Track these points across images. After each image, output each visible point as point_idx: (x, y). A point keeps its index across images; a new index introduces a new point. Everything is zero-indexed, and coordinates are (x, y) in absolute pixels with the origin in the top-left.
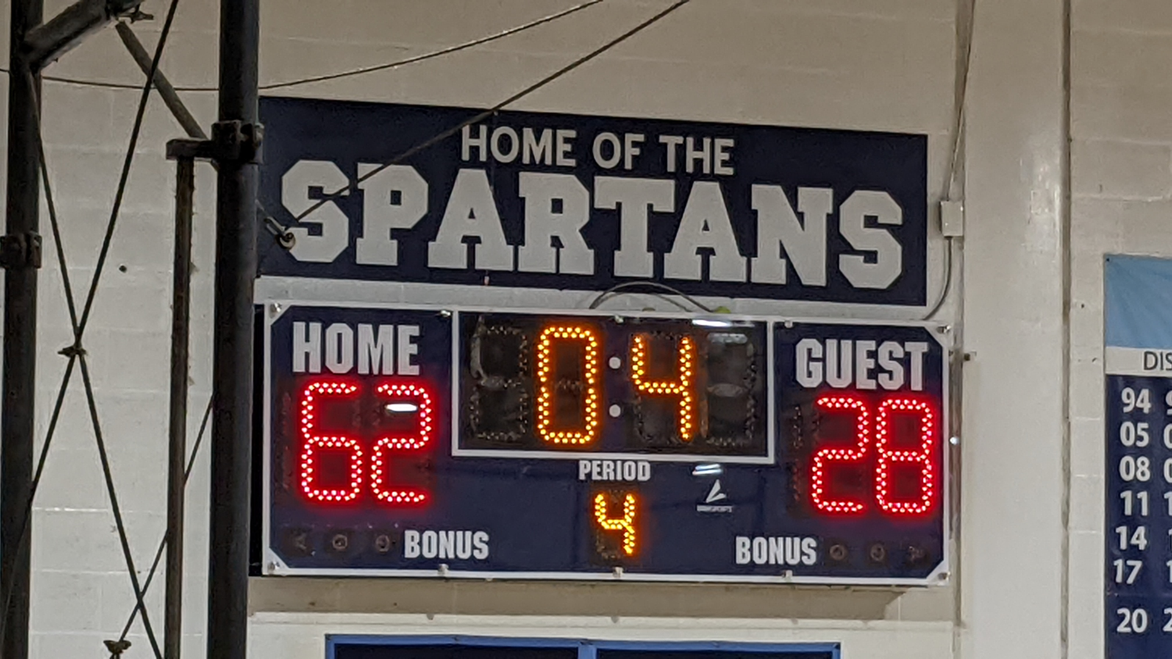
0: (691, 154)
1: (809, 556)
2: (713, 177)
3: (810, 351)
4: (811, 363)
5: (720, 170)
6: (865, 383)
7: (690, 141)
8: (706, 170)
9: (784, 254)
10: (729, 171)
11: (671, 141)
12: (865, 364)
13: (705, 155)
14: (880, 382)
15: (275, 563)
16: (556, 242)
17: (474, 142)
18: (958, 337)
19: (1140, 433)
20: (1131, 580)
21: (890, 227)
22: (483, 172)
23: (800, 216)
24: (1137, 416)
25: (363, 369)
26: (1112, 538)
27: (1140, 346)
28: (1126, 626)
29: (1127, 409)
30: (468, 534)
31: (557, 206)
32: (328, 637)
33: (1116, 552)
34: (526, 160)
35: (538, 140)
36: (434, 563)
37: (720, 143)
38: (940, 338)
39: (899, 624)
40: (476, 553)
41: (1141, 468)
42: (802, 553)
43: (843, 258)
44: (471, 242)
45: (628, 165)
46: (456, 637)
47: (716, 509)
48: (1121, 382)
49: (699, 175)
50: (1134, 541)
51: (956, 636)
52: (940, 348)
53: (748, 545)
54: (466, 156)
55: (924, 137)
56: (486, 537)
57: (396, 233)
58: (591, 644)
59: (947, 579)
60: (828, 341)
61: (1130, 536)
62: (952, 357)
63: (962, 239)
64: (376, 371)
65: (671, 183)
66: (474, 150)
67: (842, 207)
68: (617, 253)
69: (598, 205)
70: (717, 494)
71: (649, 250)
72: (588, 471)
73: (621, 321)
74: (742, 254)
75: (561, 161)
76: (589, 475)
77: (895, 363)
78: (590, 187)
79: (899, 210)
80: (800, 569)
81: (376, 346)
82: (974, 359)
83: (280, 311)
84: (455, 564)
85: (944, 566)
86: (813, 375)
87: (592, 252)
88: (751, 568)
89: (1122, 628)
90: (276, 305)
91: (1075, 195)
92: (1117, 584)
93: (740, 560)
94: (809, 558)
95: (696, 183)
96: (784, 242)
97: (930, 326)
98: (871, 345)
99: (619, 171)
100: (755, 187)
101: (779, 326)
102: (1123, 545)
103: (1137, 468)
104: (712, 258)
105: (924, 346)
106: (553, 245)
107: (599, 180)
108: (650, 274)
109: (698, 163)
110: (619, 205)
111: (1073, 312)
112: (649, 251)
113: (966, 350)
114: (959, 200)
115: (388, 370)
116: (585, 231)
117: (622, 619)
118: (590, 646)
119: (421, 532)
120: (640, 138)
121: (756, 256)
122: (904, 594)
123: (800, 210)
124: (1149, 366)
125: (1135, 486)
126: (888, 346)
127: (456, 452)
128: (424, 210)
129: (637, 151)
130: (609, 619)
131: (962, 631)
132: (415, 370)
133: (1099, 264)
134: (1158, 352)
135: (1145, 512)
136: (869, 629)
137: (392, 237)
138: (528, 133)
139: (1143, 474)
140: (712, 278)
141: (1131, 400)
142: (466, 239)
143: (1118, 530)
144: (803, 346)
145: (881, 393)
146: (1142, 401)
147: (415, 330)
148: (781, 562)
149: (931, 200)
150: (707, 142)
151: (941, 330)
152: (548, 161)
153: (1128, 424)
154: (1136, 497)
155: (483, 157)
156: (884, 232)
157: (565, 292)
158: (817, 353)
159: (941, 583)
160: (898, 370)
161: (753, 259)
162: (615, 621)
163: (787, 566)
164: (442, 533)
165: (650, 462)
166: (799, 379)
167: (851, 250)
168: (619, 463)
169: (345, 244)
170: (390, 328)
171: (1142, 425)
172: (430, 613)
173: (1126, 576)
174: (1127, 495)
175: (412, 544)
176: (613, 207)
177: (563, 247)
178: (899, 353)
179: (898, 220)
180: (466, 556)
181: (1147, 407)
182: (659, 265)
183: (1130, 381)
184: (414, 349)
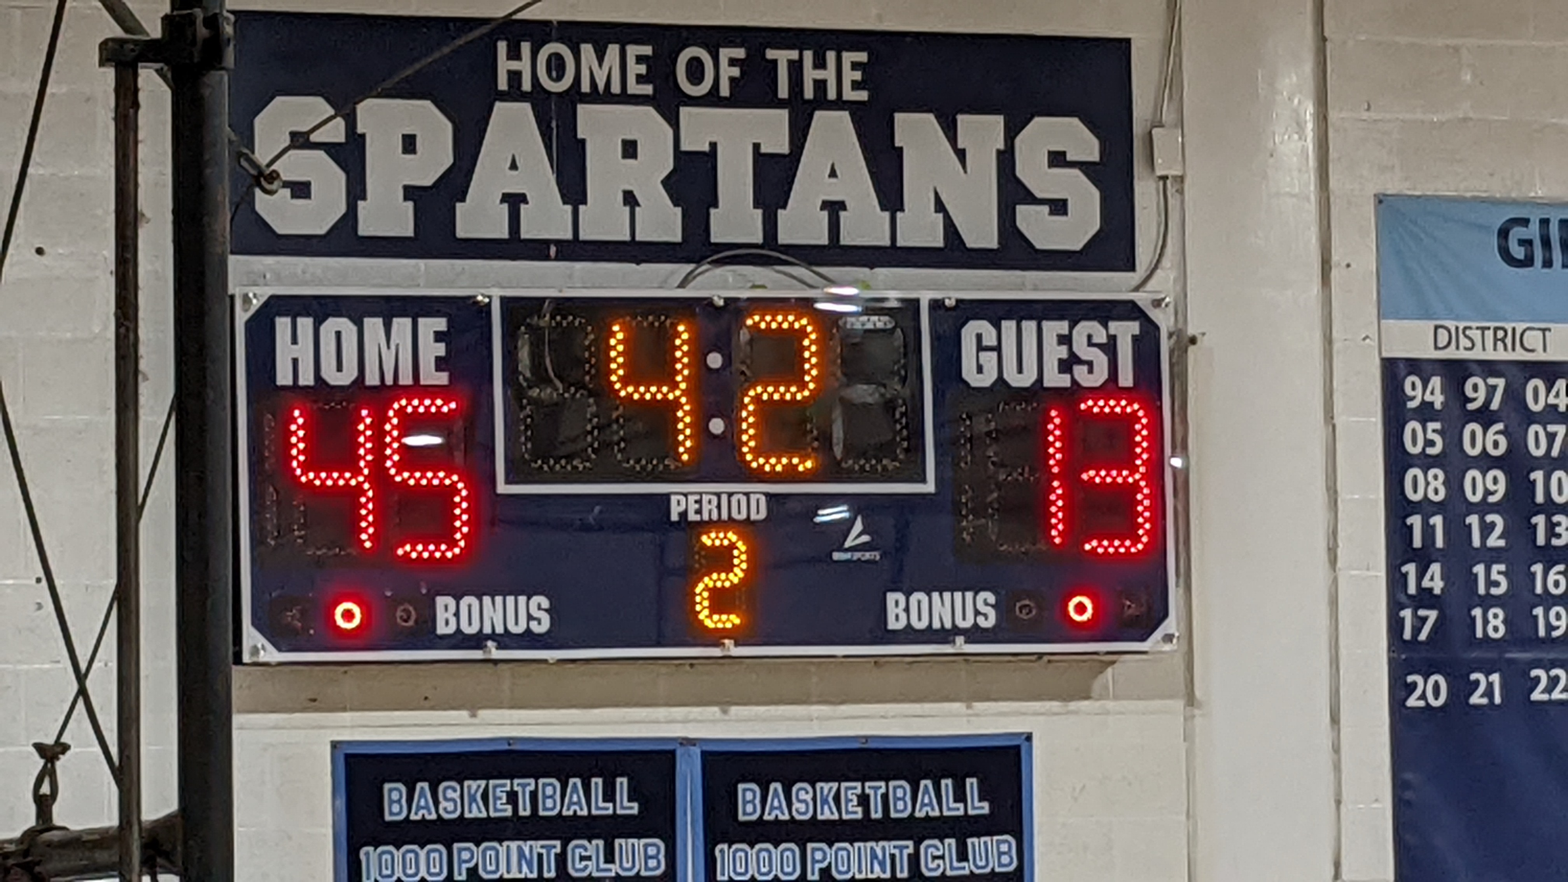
0: (810, 74)
1: (986, 616)
2: (839, 104)
3: (979, 337)
4: (982, 354)
5: (849, 94)
6: (1055, 379)
7: (808, 55)
8: (832, 95)
9: (940, 206)
10: (863, 95)
11: (782, 57)
12: (1055, 353)
13: (829, 74)
14: (1077, 377)
15: (259, 646)
16: (630, 199)
17: (514, 65)
18: (1181, 311)
19: (1431, 436)
20: (1423, 636)
21: (1083, 166)
22: (526, 107)
23: (961, 154)
24: (1426, 413)
25: (372, 379)
26: (1396, 580)
27: (1427, 315)
28: (1419, 698)
29: (1412, 405)
30: (522, 599)
31: (630, 149)
32: (335, 745)
33: (1403, 599)
34: (586, 87)
35: (601, 59)
36: (477, 641)
37: (849, 57)
38: (1155, 315)
39: (1110, 704)
40: (534, 626)
41: (1433, 484)
42: (977, 613)
43: (1022, 210)
44: (515, 201)
45: (725, 90)
46: (509, 740)
47: (857, 555)
48: (1402, 368)
49: (821, 102)
50: (1426, 583)
51: (1188, 719)
52: (1157, 328)
53: (902, 604)
54: (503, 84)
55: (1128, 41)
56: (545, 603)
57: (410, 192)
58: (694, 745)
59: (1175, 641)
60: (1005, 324)
61: (1420, 576)
62: (1173, 341)
63: (1181, 179)
64: (389, 381)
65: (784, 114)
66: (515, 77)
67: (1018, 141)
68: (713, 211)
69: (686, 146)
70: (859, 535)
71: (756, 205)
72: (682, 508)
73: (721, 303)
74: (883, 208)
75: (633, 88)
76: (684, 515)
77: (1096, 350)
78: (674, 122)
79: (1095, 143)
80: (975, 634)
81: (389, 347)
82: (1202, 342)
83: (256, 303)
84: (506, 640)
85: (1170, 625)
86: (985, 369)
87: (678, 211)
88: (909, 635)
89: (1413, 702)
90: (251, 295)
91: (1333, 115)
92: (1405, 642)
93: (892, 625)
94: (986, 619)
95: (818, 114)
96: (939, 190)
97: (1142, 298)
98: (1062, 327)
99: (713, 99)
100: (899, 117)
101: (936, 305)
102: (1412, 589)
103: (1427, 484)
104: (842, 214)
105: (1134, 327)
106: (626, 203)
107: (685, 112)
108: (758, 238)
109: (821, 85)
110: (713, 146)
111: (1334, 273)
112: (755, 207)
113: (1191, 331)
114: (1176, 126)
115: (406, 380)
116: (667, 183)
117: (734, 710)
118: (692, 748)
119: (458, 599)
120: (740, 53)
121: (902, 209)
122: (1116, 665)
123: (960, 145)
124: (1440, 345)
125: (1426, 508)
126: (1085, 328)
127: (502, 488)
128: (449, 160)
129: (736, 72)
130: (716, 709)
131: (1197, 712)
132: (443, 378)
133: (1370, 208)
134: (1451, 324)
135: (1439, 543)
136: (1069, 713)
137: (406, 198)
138: (587, 50)
139: (1436, 492)
140: (845, 240)
141: (1417, 391)
142: (507, 198)
143: (1404, 569)
144: (971, 330)
145: (1077, 391)
146: (1432, 393)
147: (441, 324)
148: (948, 625)
149: (1138, 129)
150: (831, 56)
151: (1157, 303)
152: (616, 88)
153: (1413, 425)
154: (1428, 523)
155: (527, 86)
156: (1076, 172)
157: (644, 266)
158: (990, 339)
159: (1167, 647)
160: (1101, 360)
161: (899, 215)
162: (725, 712)
163: (956, 631)
164: (487, 600)
165: (766, 495)
166: (965, 375)
167: (1030, 199)
168: (724, 498)
169: (341, 209)
170: (407, 322)
171: (1431, 426)
172: (473, 708)
173: (1417, 630)
174: (1415, 521)
175: (446, 615)
176: (706, 148)
177: (639, 205)
178: (1101, 337)
179: (1095, 157)
180: (520, 629)
181: (1438, 400)
182: (770, 226)
183: (1415, 366)
184: (441, 349)
